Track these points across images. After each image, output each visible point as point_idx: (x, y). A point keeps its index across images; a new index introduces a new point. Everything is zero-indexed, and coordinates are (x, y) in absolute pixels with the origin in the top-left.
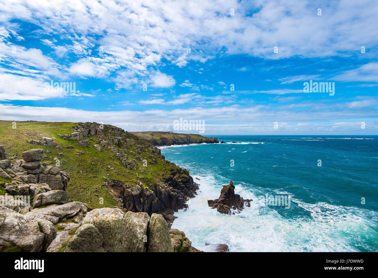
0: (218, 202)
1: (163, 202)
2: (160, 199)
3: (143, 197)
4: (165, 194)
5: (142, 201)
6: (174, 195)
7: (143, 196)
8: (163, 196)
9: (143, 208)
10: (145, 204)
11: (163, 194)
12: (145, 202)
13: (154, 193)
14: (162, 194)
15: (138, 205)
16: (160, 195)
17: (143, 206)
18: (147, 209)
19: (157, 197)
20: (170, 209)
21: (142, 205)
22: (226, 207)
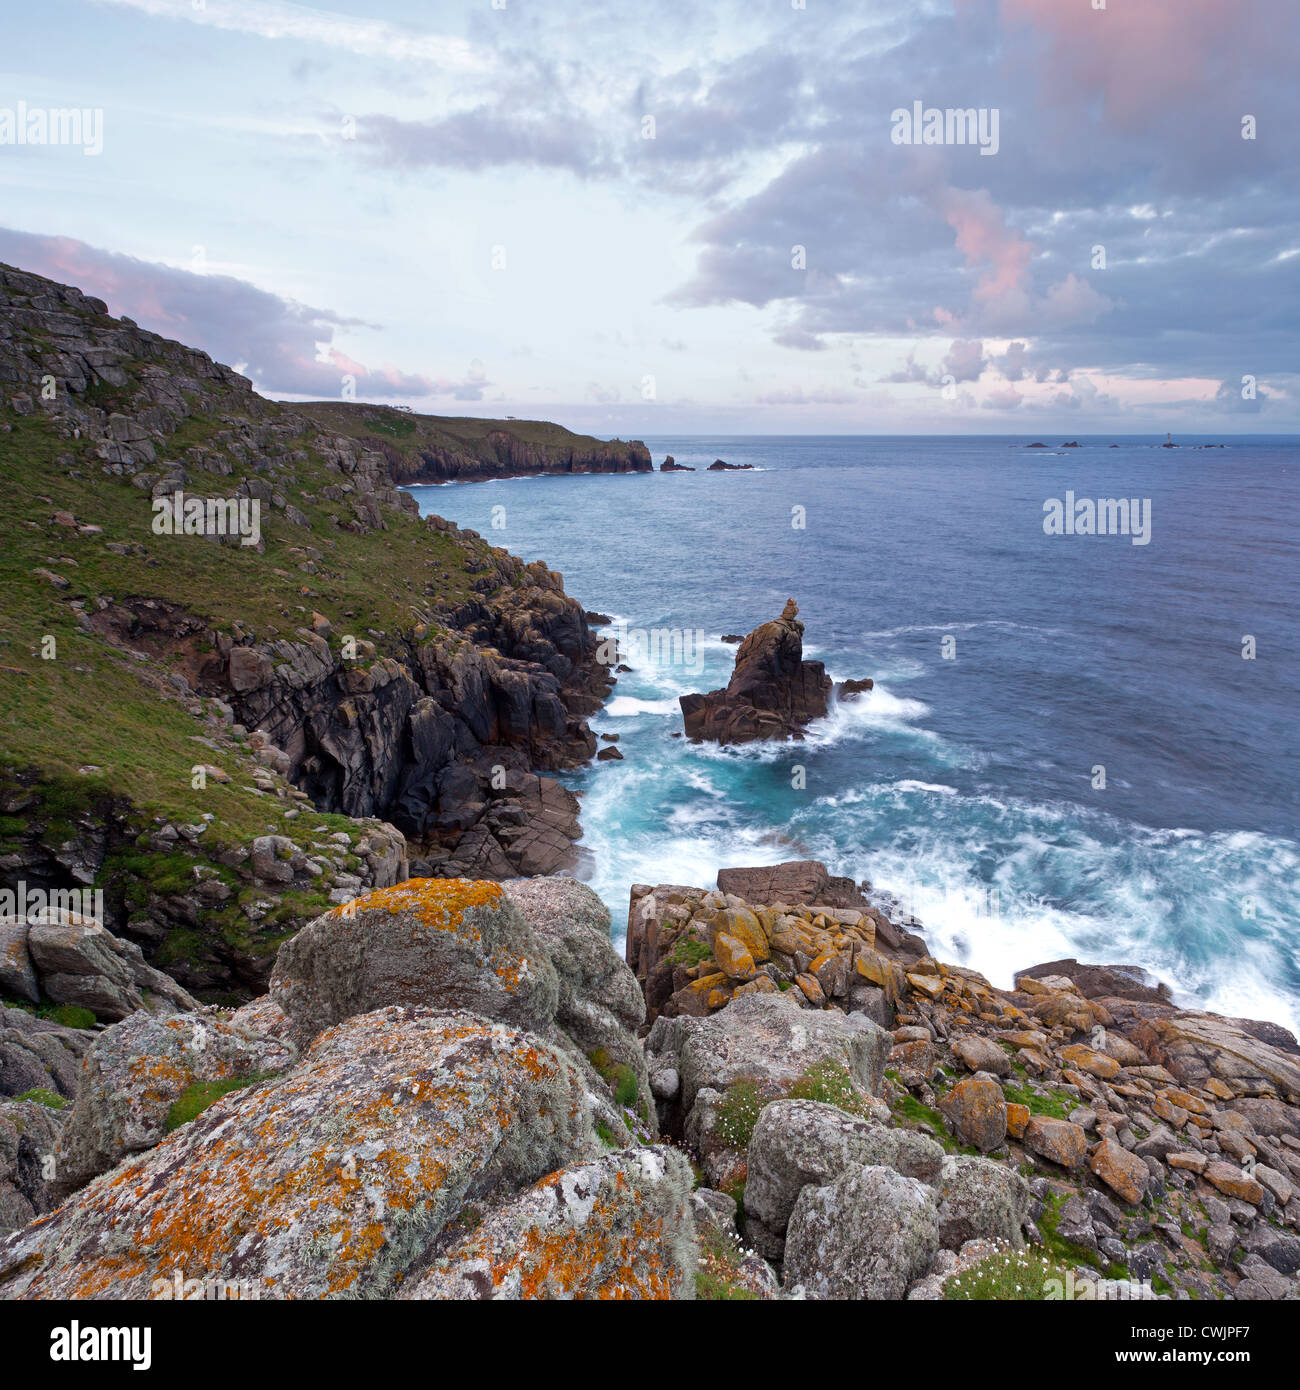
0: (731, 700)
1: (464, 718)
2: (445, 705)
3: (352, 694)
4: (469, 679)
5: (351, 715)
6: (516, 683)
7: (352, 689)
8: (459, 688)
9: (363, 749)
10: (373, 729)
11: (459, 679)
12: (369, 718)
13: (407, 671)
14: (452, 677)
15: (333, 739)
16: (443, 686)
17: (365, 741)
18: (389, 753)
19: (427, 693)
20: (508, 749)
21: (355, 734)
22: (769, 718)
